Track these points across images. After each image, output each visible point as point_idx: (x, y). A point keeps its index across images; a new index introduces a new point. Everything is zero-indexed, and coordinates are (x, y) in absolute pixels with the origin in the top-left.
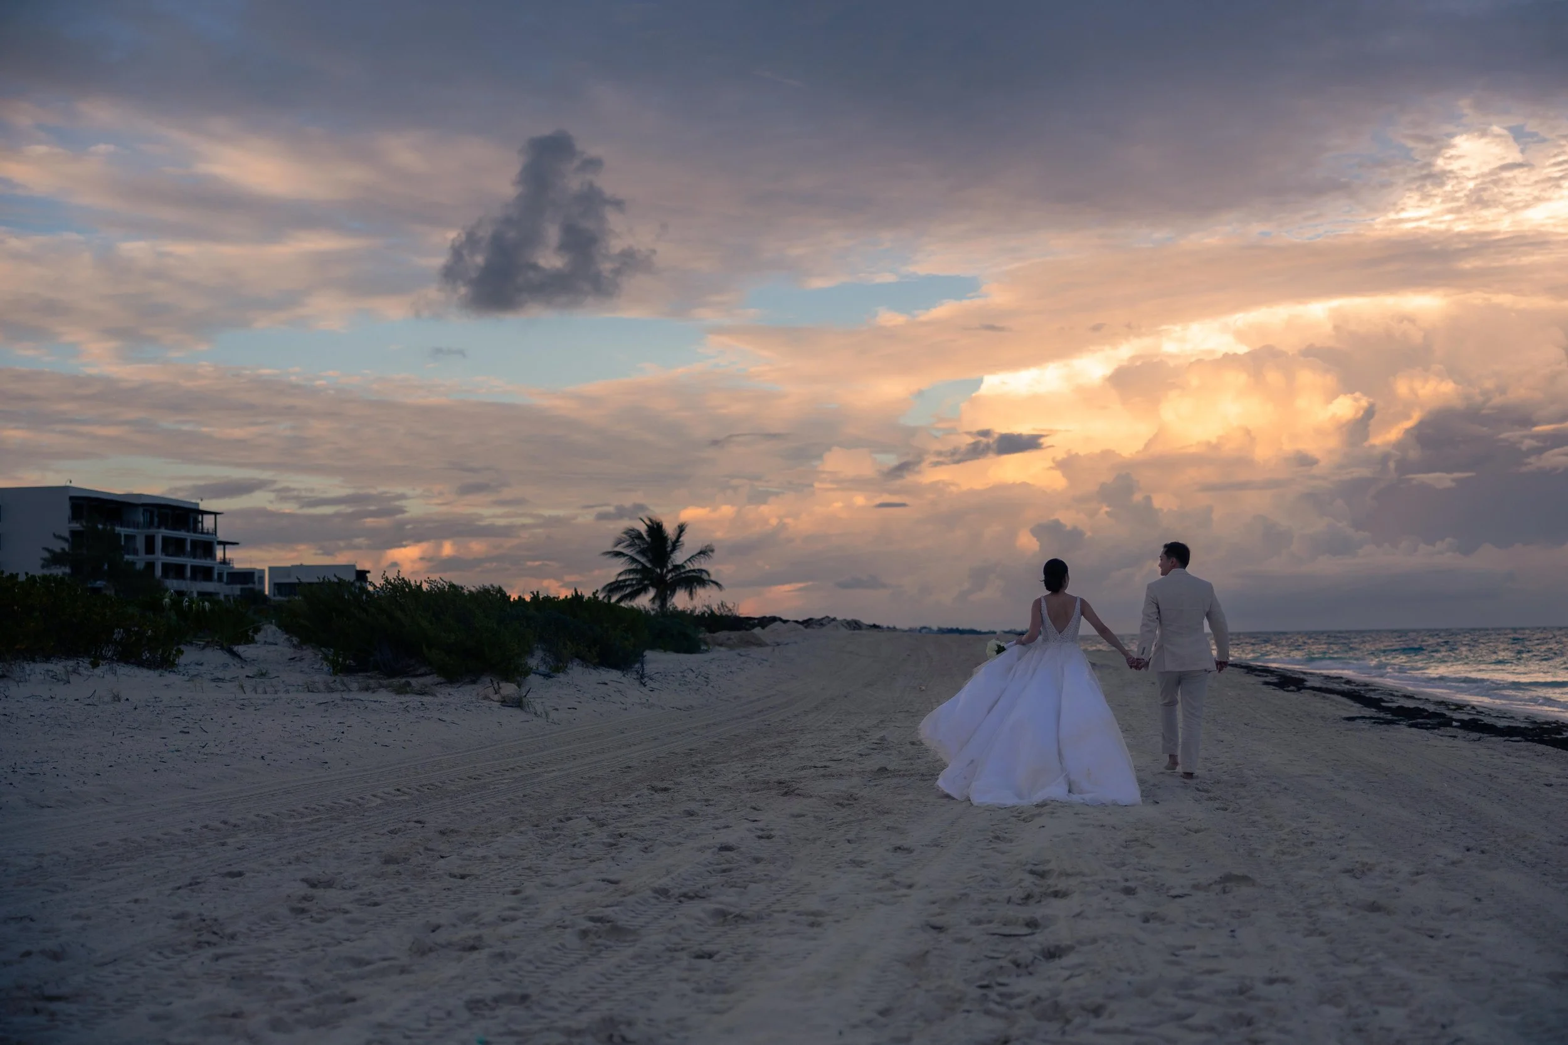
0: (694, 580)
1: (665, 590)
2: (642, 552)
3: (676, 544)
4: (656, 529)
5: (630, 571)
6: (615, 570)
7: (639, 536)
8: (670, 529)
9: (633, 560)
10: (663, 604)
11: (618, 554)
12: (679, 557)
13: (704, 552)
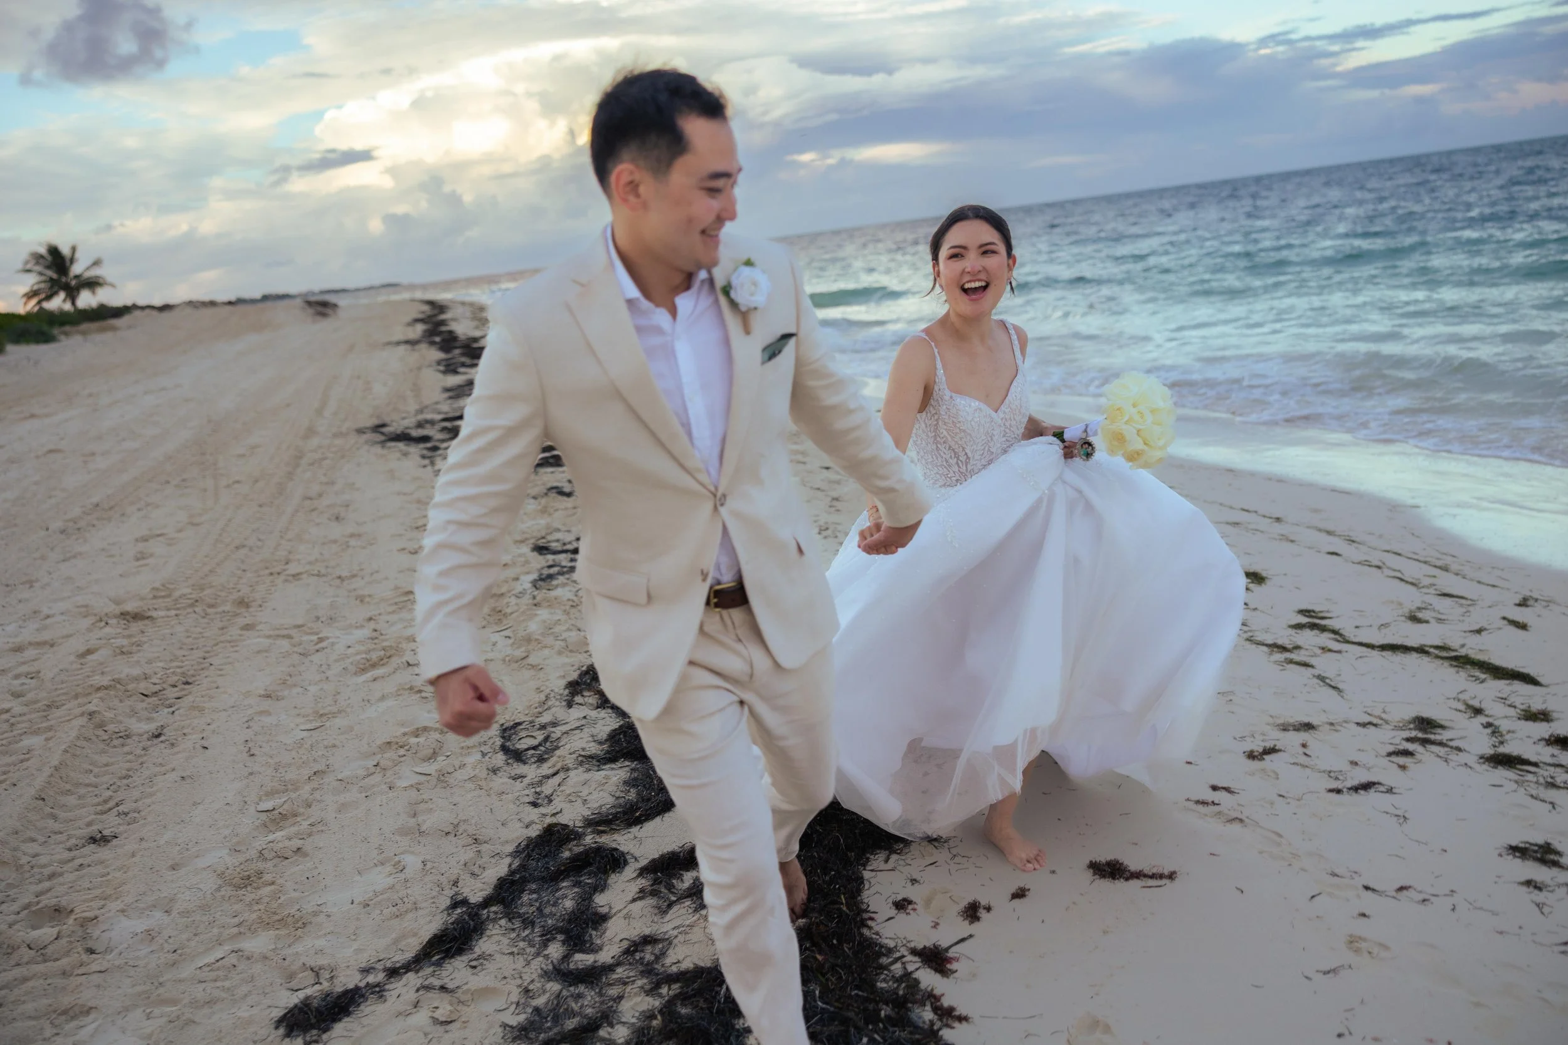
0: (92, 284)
1: (72, 293)
2: (48, 267)
3: (72, 260)
4: (54, 251)
5: (41, 282)
6: (30, 281)
7: (42, 257)
8: (65, 251)
9: (41, 274)
10: (73, 303)
11: (29, 271)
12: (77, 269)
13: (97, 263)
